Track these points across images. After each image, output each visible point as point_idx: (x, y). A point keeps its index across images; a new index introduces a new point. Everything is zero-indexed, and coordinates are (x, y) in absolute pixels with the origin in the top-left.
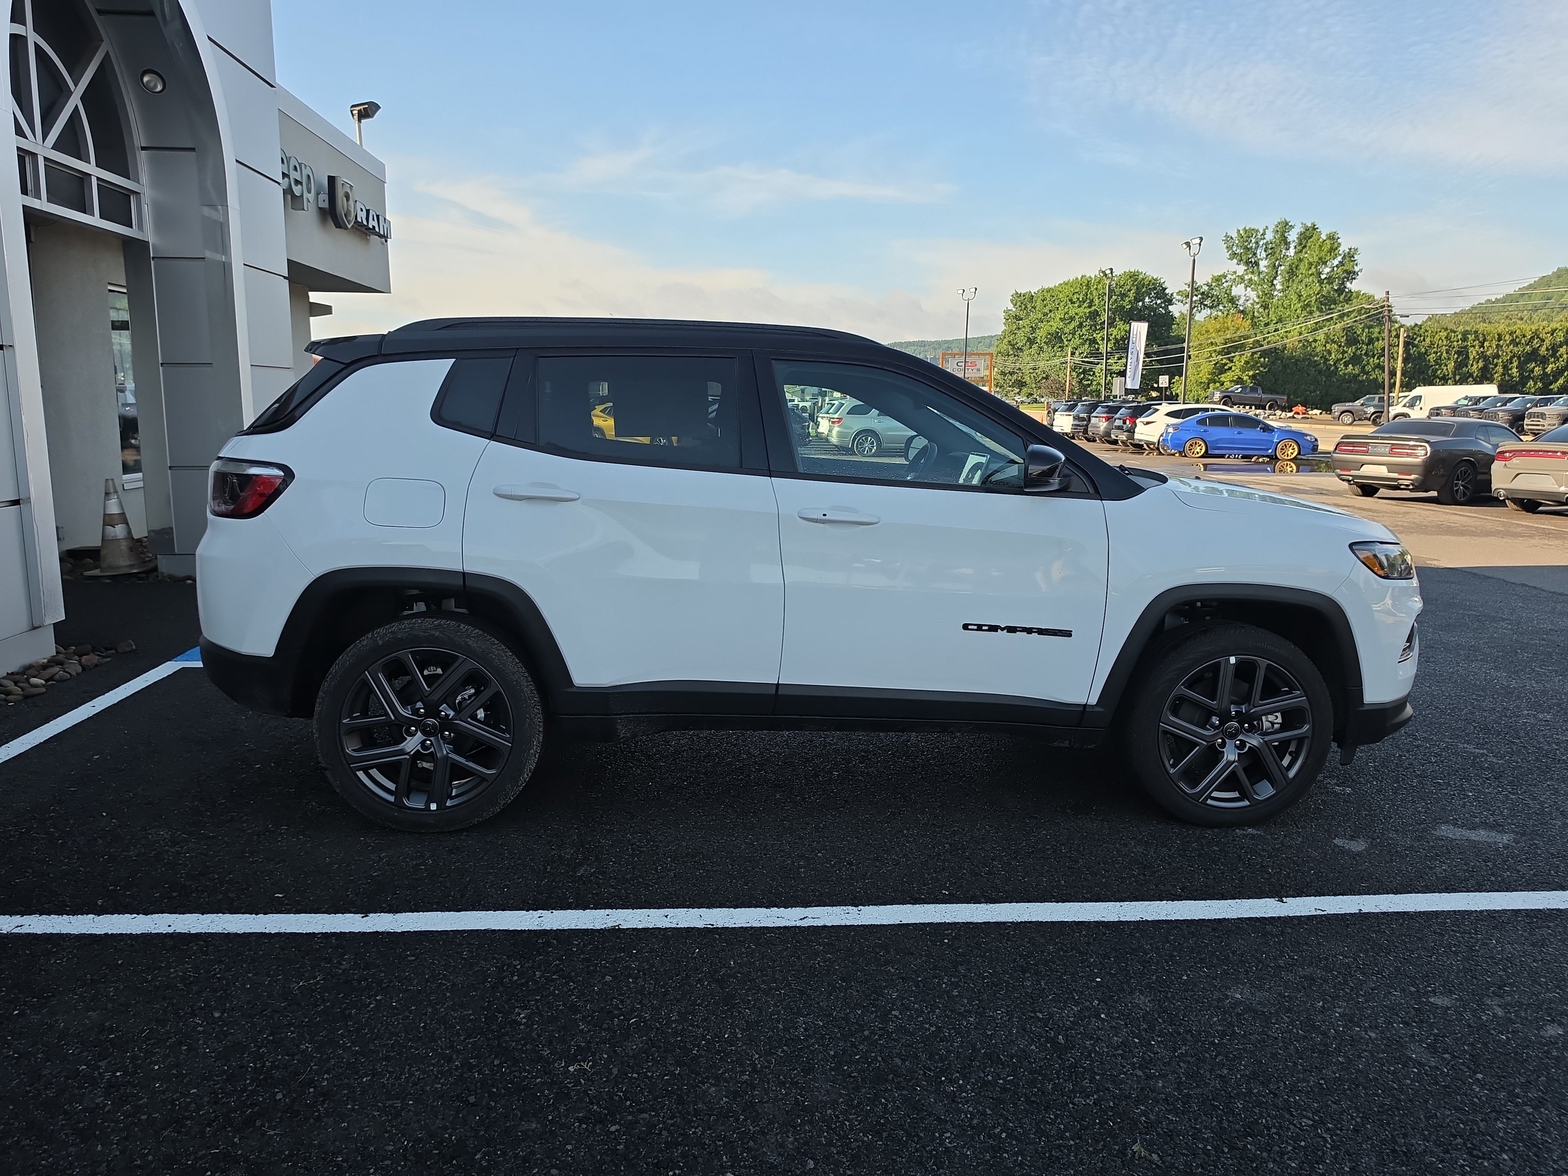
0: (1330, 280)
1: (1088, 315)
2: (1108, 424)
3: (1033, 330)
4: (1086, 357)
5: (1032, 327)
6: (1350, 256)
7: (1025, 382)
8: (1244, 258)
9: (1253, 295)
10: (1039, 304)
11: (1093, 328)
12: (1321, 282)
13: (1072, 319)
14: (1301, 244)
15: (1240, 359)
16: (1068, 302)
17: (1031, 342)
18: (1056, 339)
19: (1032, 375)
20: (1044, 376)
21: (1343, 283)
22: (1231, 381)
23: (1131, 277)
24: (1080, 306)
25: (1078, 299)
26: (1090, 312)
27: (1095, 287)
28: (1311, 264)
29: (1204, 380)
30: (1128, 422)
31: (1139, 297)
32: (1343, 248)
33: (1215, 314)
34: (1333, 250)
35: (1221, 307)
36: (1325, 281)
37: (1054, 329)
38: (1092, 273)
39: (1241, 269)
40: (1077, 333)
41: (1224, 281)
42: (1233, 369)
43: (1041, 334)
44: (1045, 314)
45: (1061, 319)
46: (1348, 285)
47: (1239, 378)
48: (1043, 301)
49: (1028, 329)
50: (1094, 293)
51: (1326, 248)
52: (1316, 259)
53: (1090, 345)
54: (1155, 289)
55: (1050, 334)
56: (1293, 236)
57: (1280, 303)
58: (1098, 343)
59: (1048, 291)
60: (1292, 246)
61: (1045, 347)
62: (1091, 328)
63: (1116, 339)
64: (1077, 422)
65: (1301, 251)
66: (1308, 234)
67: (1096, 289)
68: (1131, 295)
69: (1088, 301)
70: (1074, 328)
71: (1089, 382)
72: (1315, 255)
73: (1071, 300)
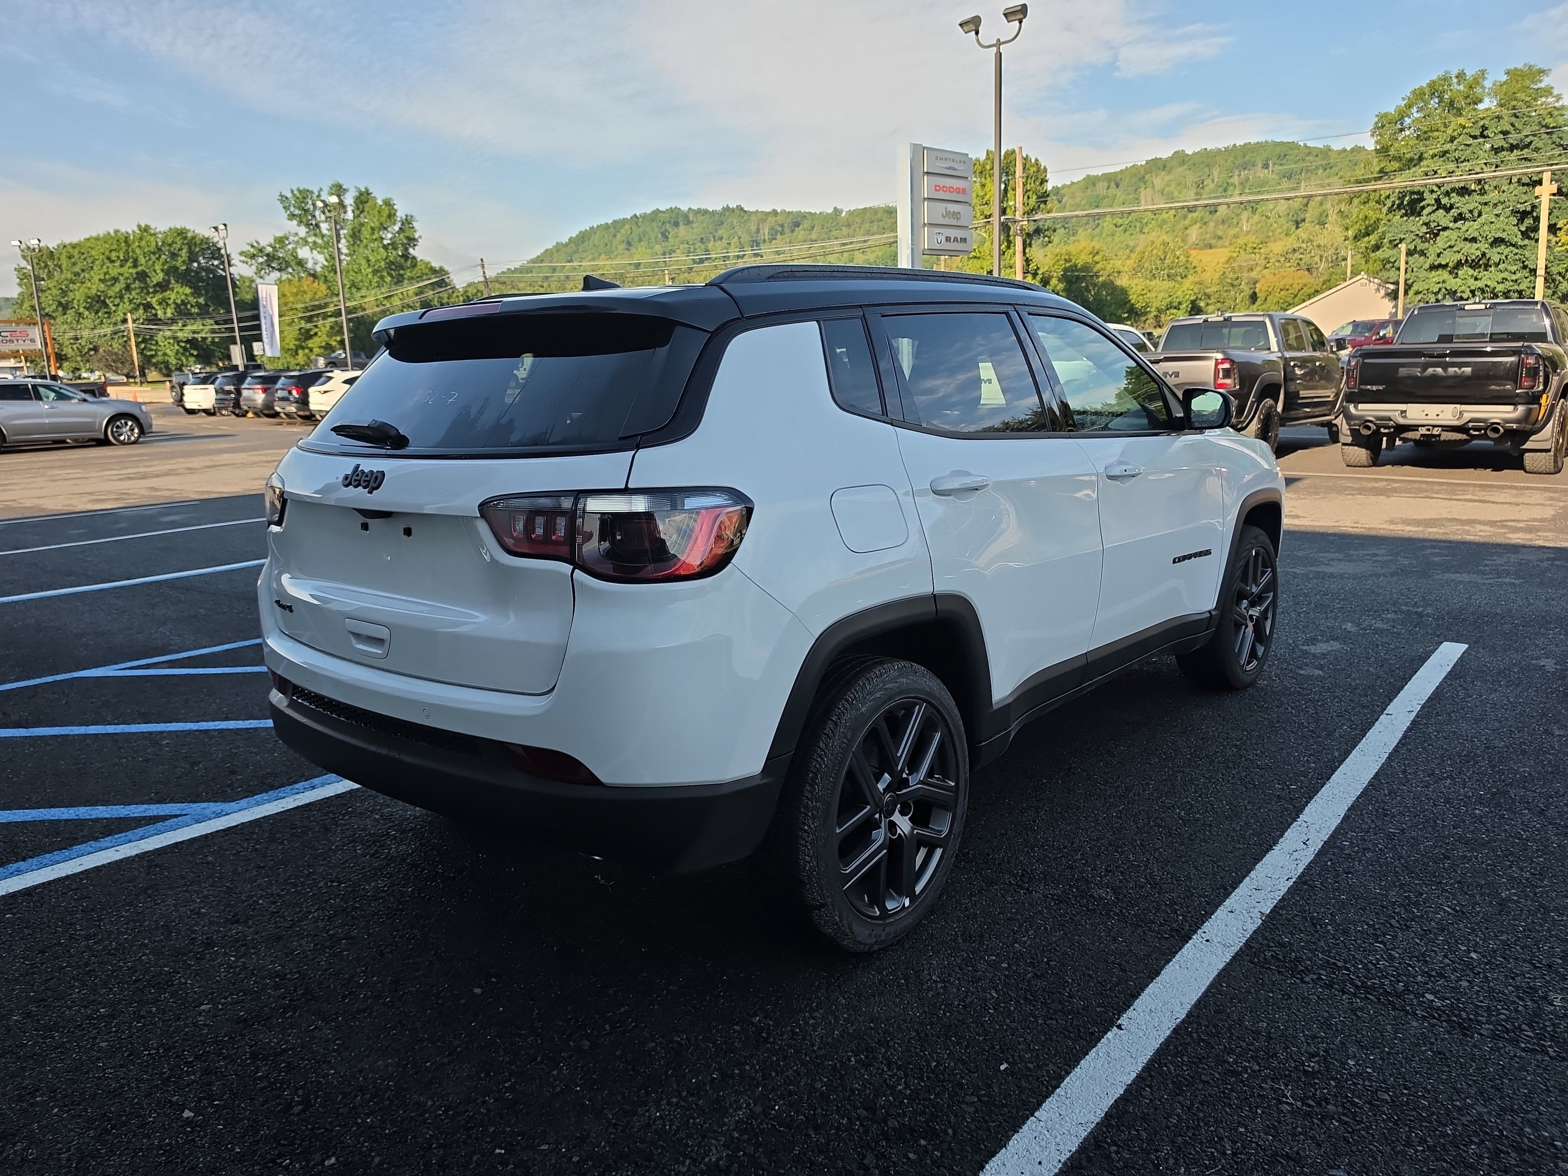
0: (394, 245)
1: (135, 276)
2: (266, 397)
3: (64, 293)
4: (143, 324)
5: (61, 289)
6: (407, 222)
7: (65, 355)
8: (304, 220)
9: (321, 259)
10: (64, 263)
11: (145, 291)
12: (385, 247)
13: (115, 280)
14: (358, 208)
15: (324, 325)
16: (105, 261)
17: (65, 307)
18: (98, 303)
19: (75, 347)
20: (91, 346)
21: (406, 249)
22: (320, 347)
23: (178, 234)
24: (122, 266)
25: (118, 257)
26: (137, 273)
27: (137, 244)
28: (373, 229)
29: (292, 346)
30: (294, 392)
31: (193, 257)
32: (400, 214)
33: (285, 277)
34: (391, 215)
35: (290, 270)
36: (390, 247)
37: (94, 292)
38: (129, 227)
39: (302, 231)
40: (126, 296)
41: (287, 242)
42: (319, 334)
43: (78, 295)
44: (77, 274)
45: (100, 280)
46: (411, 251)
47: (327, 344)
48: (70, 258)
49: (55, 292)
50: (138, 251)
51: (385, 213)
52: (377, 224)
53: (145, 310)
54: (208, 248)
55: (89, 297)
56: (349, 200)
57: (350, 267)
58: (154, 308)
59: (74, 246)
60: (350, 209)
61: (86, 313)
62: (142, 291)
63: (175, 303)
64: (221, 396)
65: (359, 216)
66: (363, 199)
67: (139, 246)
68: (184, 255)
69: (131, 260)
70: (121, 291)
71: (153, 353)
72: (375, 220)
73: (109, 258)
